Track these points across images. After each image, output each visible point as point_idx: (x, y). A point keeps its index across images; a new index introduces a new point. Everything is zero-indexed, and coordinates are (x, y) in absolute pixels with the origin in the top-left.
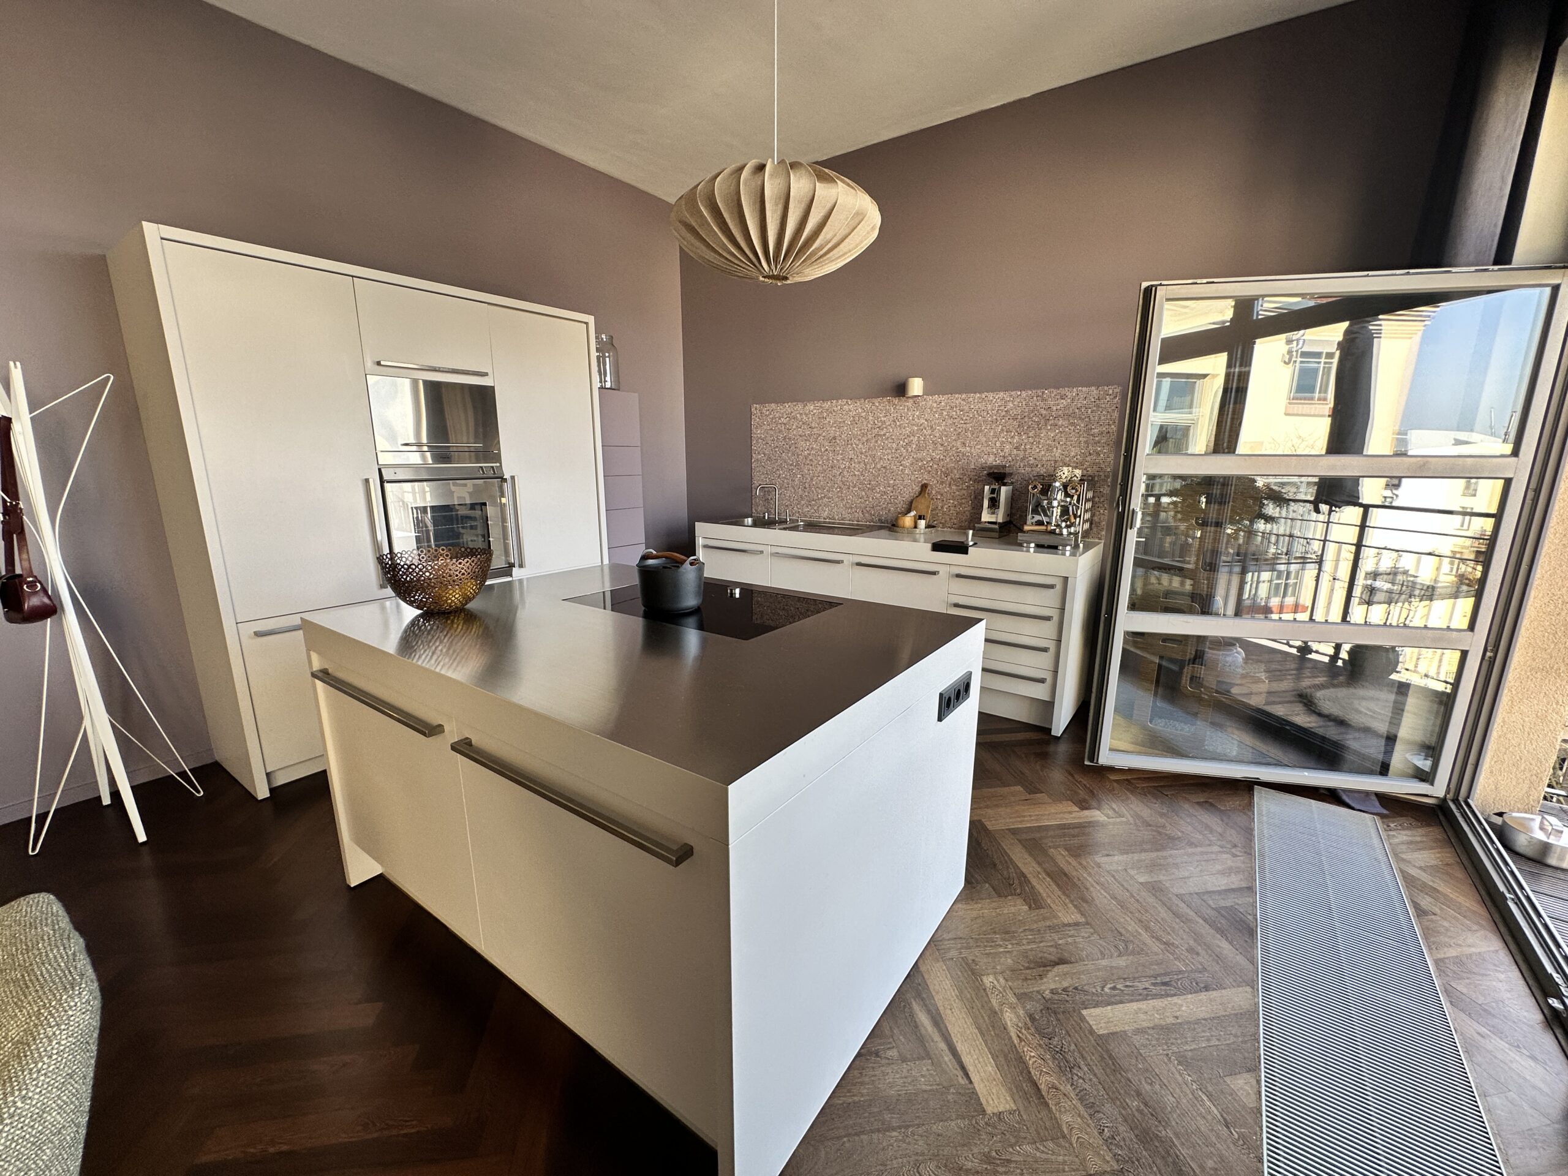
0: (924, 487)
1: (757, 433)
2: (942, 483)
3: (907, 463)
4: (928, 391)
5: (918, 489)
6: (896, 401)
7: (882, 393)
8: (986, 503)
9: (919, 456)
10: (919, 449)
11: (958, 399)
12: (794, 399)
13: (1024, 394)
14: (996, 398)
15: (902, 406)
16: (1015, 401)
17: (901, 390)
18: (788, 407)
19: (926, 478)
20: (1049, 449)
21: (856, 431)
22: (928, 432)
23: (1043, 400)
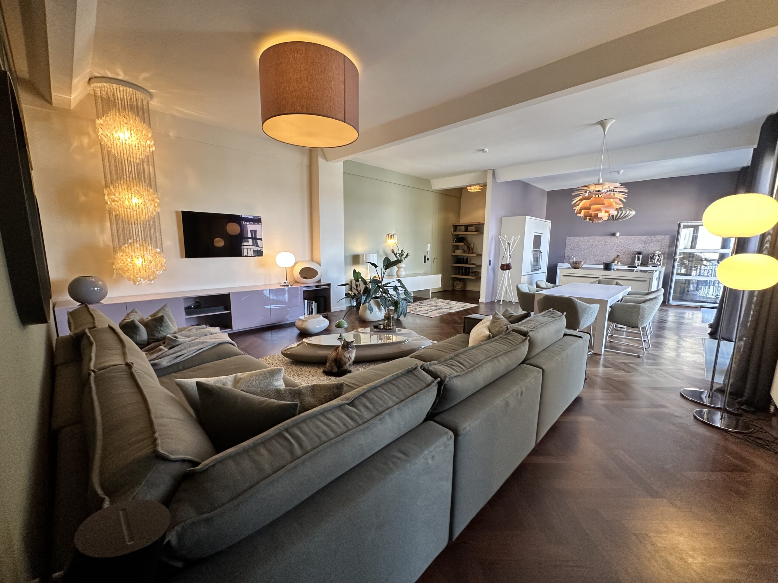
0: (618, 256)
1: (568, 243)
2: (623, 255)
3: (613, 250)
4: (620, 235)
5: (616, 256)
6: (611, 237)
7: (607, 235)
8: (636, 259)
9: (617, 249)
10: (617, 247)
11: (628, 237)
12: (581, 236)
13: (646, 236)
14: (638, 238)
15: (614, 238)
16: (644, 238)
17: (614, 235)
18: (578, 238)
19: (618, 254)
20: (652, 248)
21: (599, 243)
22: (620, 244)
23: (651, 238)
